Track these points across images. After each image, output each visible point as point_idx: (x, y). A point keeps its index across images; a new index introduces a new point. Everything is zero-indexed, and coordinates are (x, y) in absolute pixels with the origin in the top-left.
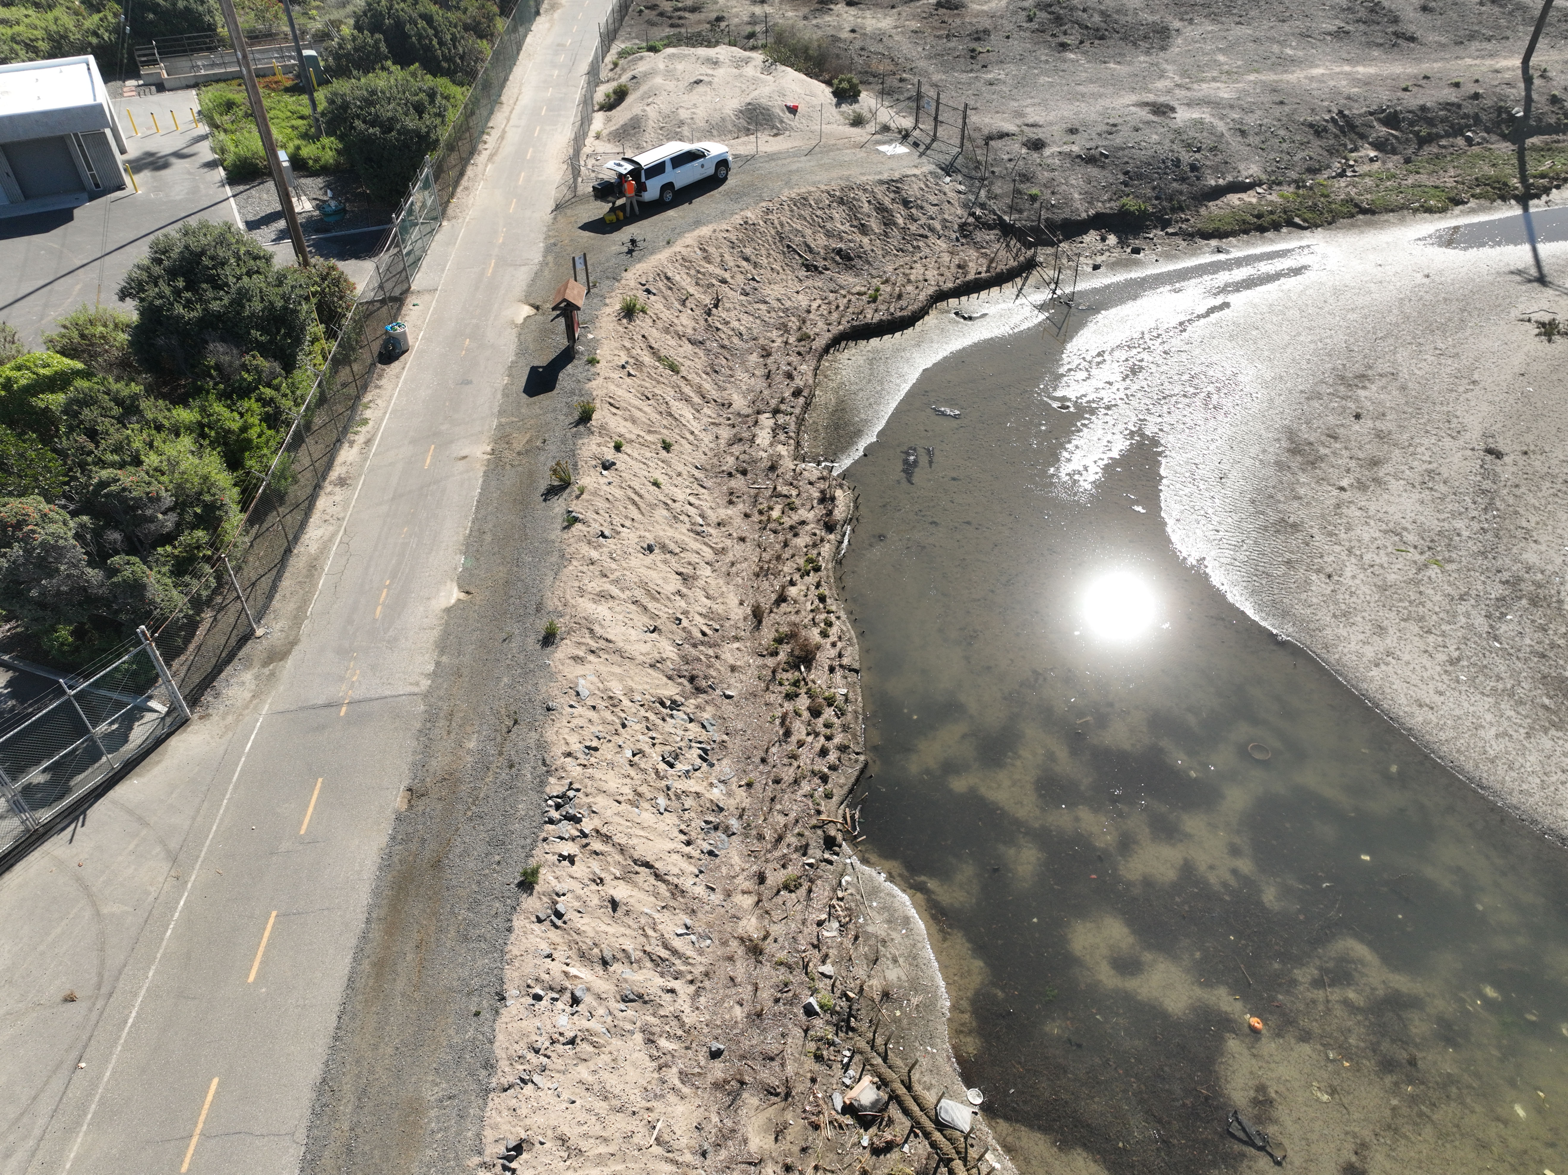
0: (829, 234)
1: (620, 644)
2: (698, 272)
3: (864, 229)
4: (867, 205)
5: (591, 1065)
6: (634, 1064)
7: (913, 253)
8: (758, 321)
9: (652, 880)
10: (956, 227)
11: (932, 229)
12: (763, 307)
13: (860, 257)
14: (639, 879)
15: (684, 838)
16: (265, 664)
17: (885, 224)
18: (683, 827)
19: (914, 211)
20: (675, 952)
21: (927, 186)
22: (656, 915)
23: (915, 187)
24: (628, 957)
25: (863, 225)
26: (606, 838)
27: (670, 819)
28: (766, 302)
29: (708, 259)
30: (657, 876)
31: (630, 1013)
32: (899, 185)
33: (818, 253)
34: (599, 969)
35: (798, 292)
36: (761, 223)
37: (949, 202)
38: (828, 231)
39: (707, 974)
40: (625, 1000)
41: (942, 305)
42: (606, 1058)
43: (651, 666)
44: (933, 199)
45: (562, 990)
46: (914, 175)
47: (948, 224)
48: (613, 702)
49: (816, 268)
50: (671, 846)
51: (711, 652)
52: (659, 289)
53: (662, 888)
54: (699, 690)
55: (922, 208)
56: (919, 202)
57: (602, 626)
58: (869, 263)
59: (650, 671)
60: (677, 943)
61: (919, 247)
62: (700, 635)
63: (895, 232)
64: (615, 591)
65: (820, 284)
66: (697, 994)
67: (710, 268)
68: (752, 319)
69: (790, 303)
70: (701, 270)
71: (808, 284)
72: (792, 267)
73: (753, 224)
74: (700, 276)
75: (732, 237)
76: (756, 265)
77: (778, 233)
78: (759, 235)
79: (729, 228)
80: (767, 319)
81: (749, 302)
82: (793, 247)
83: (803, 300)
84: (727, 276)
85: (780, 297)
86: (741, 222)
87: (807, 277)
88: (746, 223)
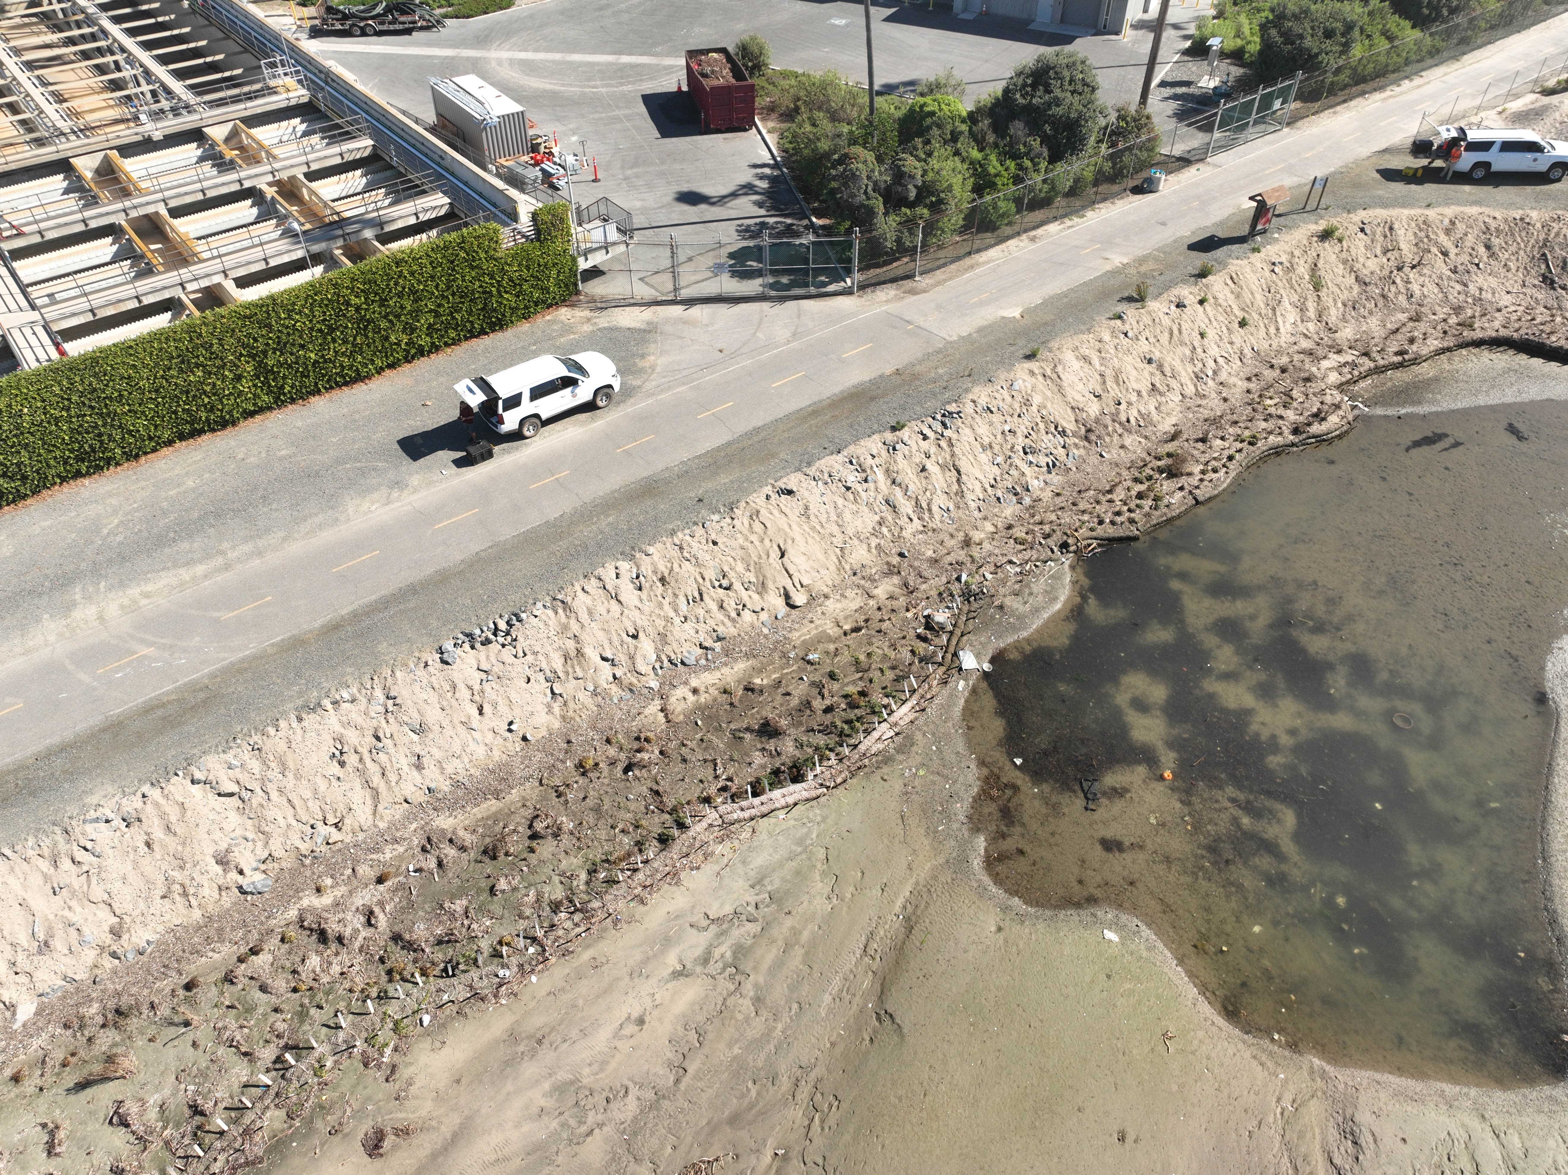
1: (1065, 384)
2: (1427, 237)
5: (846, 503)
6: (863, 522)
8: (1440, 295)
9: (954, 480)
12: (1459, 287)
14: (948, 474)
15: (993, 482)
16: (905, 292)
18: (998, 478)
20: (930, 510)
22: (939, 491)
24: (907, 490)
26: (951, 444)
27: (996, 470)
28: (1466, 285)
29: (1448, 232)
30: (958, 480)
31: (884, 508)
34: (889, 482)
35: (1508, 293)
36: (1539, 225)
39: (934, 530)
40: (887, 502)
42: (854, 507)
43: (1072, 408)
45: (864, 471)
48: (1027, 403)
49: (1553, 282)
50: (981, 477)
51: (1120, 431)
52: (1374, 233)
53: (955, 487)
54: (1087, 438)
57: (1064, 369)
59: (1069, 410)
60: (935, 508)
62: (1125, 419)
64: (1096, 361)
65: (1540, 297)
66: (921, 532)
67: (1443, 239)
68: (1436, 291)
69: (1489, 296)
70: (1432, 237)
71: (1528, 291)
72: (1528, 272)
73: (1528, 224)
74: (1425, 240)
75: (1493, 225)
76: (1493, 255)
77: (1546, 240)
78: (1524, 234)
79: (1499, 217)
80: (1450, 297)
81: (1449, 278)
82: (1549, 257)
83: (1506, 300)
84: (1453, 251)
85: (1485, 288)
86: (1518, 217)
87: (1534, 286)
88: (1522, 219)
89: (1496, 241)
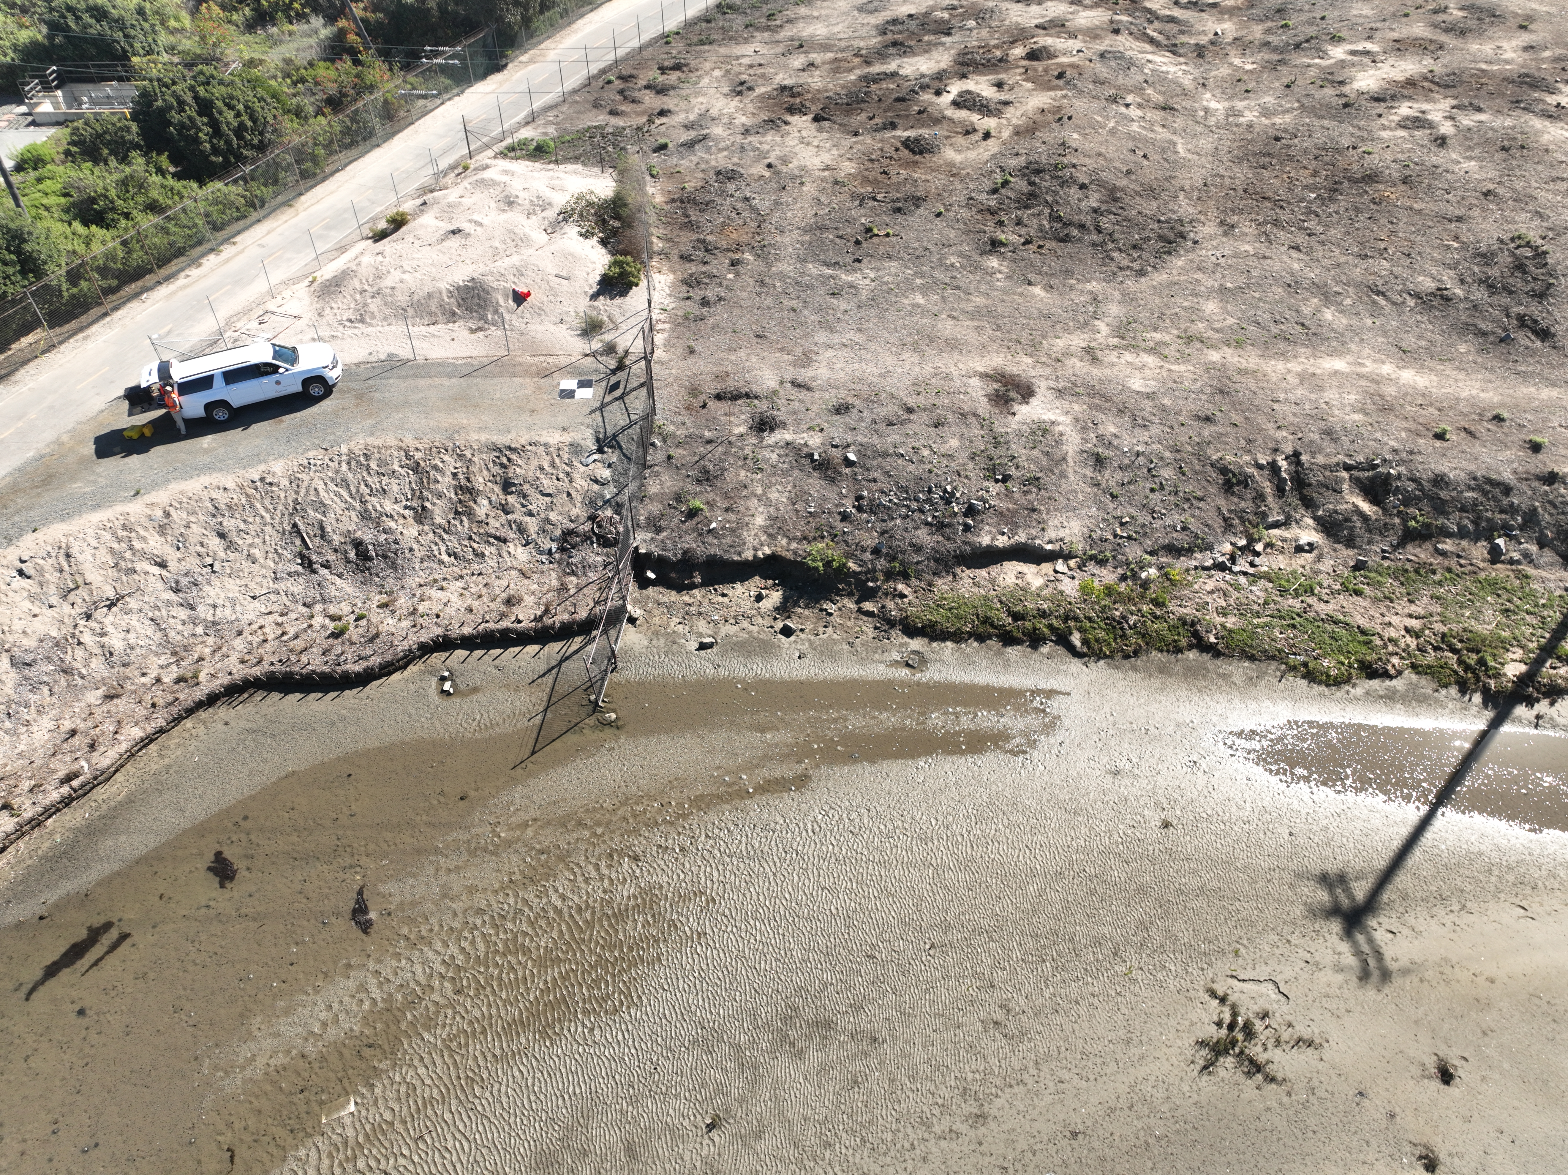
0: (365, 516)
2: (131, 548)
3: (421, 515)
4: (448, 479)
7: (469, 562)
8: (159, 635)
10: (558, 533)
11: (521, 530)
12: (183, 614)
13: (385, 557)
17: (457, 513)
19: (511, 499)
21: (553, 465)
23: (535, 462)
25: (424, 508)
28: (192, 608)
29: (162, 530)
32: (514, 457)
33: (329, 542)
35: (254, 598)
36: (285, 482)
37: (569, 494)
38: (366, 510)
41: (436, 659)
44: (548, 484)
46: (546, 445)
47: (549, 527)
49: (311, 563)
52: (41, 571)
55: (525, 496)
56: (526, 487)
58: (394, 567)
61: (483, 555)
63: (464, 526)
65: (298, 589)
67: (156, 544)
68: (150, 632)
69: (228, 612)
70: (137, 545)
71: (281, 586)
72: (279, 555)
73: (271, 484)
74: (128, 554)
75: (222, 499)
76: (231, 546)
77: (296, 502)
78: (267, 502)
79: (231, 485)
80: (172, 634)
81: (169, 603)
82: (302, 526)
83: (251, 611)
84: (172, 556)
85: (220, 602)
86: (256, 477)
87: (290, 574)
88: (262, 479)
89: (229, 524)
